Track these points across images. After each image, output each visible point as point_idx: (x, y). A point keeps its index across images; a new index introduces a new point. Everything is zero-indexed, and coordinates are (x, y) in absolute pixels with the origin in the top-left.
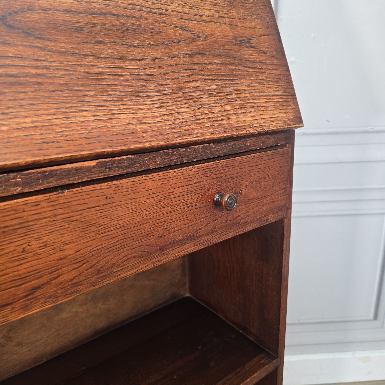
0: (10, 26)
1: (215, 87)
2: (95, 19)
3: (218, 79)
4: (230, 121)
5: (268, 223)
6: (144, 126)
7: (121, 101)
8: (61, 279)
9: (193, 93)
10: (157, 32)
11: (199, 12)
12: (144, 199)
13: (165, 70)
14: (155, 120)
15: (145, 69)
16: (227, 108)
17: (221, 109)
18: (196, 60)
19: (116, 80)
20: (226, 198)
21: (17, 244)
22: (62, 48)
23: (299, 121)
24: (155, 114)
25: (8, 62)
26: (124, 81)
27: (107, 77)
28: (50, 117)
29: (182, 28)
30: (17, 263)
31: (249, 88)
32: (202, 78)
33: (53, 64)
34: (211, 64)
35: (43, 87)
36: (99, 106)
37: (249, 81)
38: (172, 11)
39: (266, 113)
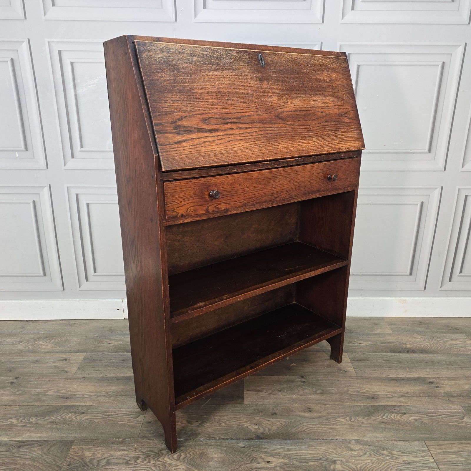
0: (279, 118)
1: (332, 134)
2: (298, 113)
3: (333, 131)
4: (337, 146)
5: (348, 191)
6: (310, 148)
7: (304, 139)
8: (282, 196)
9: (325, 136)
10: (314, 115)
11: (327, 105)
12: (306, 173)
13: (316, 128)
14: (314, 146)
15: (311, 128)
16: (336, 141)
17: (334, 142)
18: (326, 124)
19: (303, 133)
20: (333, 176)
21: (275, 182)
22: (290, 123)
23: (363, 146)
24: (314, 144)
25: (279, 129)
26: (305, 133)
27: (301, 132)
28: (288, 145)
29: (322, 112)
30: (274, 188)
31: (344, 133)
32: (328, 130)
33: (289, 129)
34: (331, 125)
35: (286, 136)
36: (299, 141)
37: (344, 131)
38: (319, 106)
39: (350, 143)
